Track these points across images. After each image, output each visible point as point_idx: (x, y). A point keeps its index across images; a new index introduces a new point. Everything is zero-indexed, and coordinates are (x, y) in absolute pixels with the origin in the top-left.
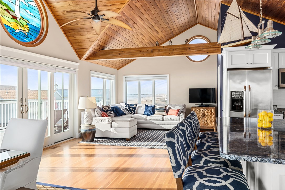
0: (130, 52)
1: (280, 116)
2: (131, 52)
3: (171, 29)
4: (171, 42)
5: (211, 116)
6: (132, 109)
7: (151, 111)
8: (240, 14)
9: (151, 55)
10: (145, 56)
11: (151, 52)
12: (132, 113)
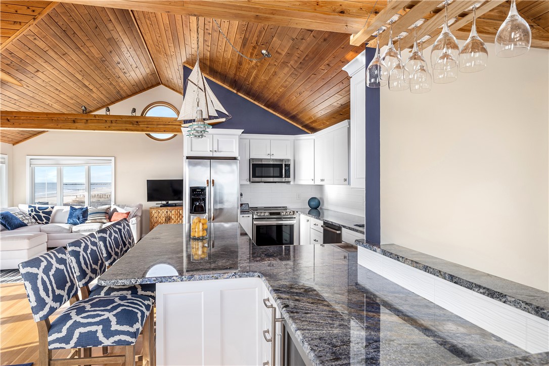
0: (31, 118)
1: (249, 217)
2: (33, 119)
3: (115, 88)
4: (108, 110)
5: (179, 219)
6: (43, 215)
7: (81, 217)
8: (204, 85)
9: (74, 127)
10: (61, 128)
11: (72, 121)
12: (44, 222)
